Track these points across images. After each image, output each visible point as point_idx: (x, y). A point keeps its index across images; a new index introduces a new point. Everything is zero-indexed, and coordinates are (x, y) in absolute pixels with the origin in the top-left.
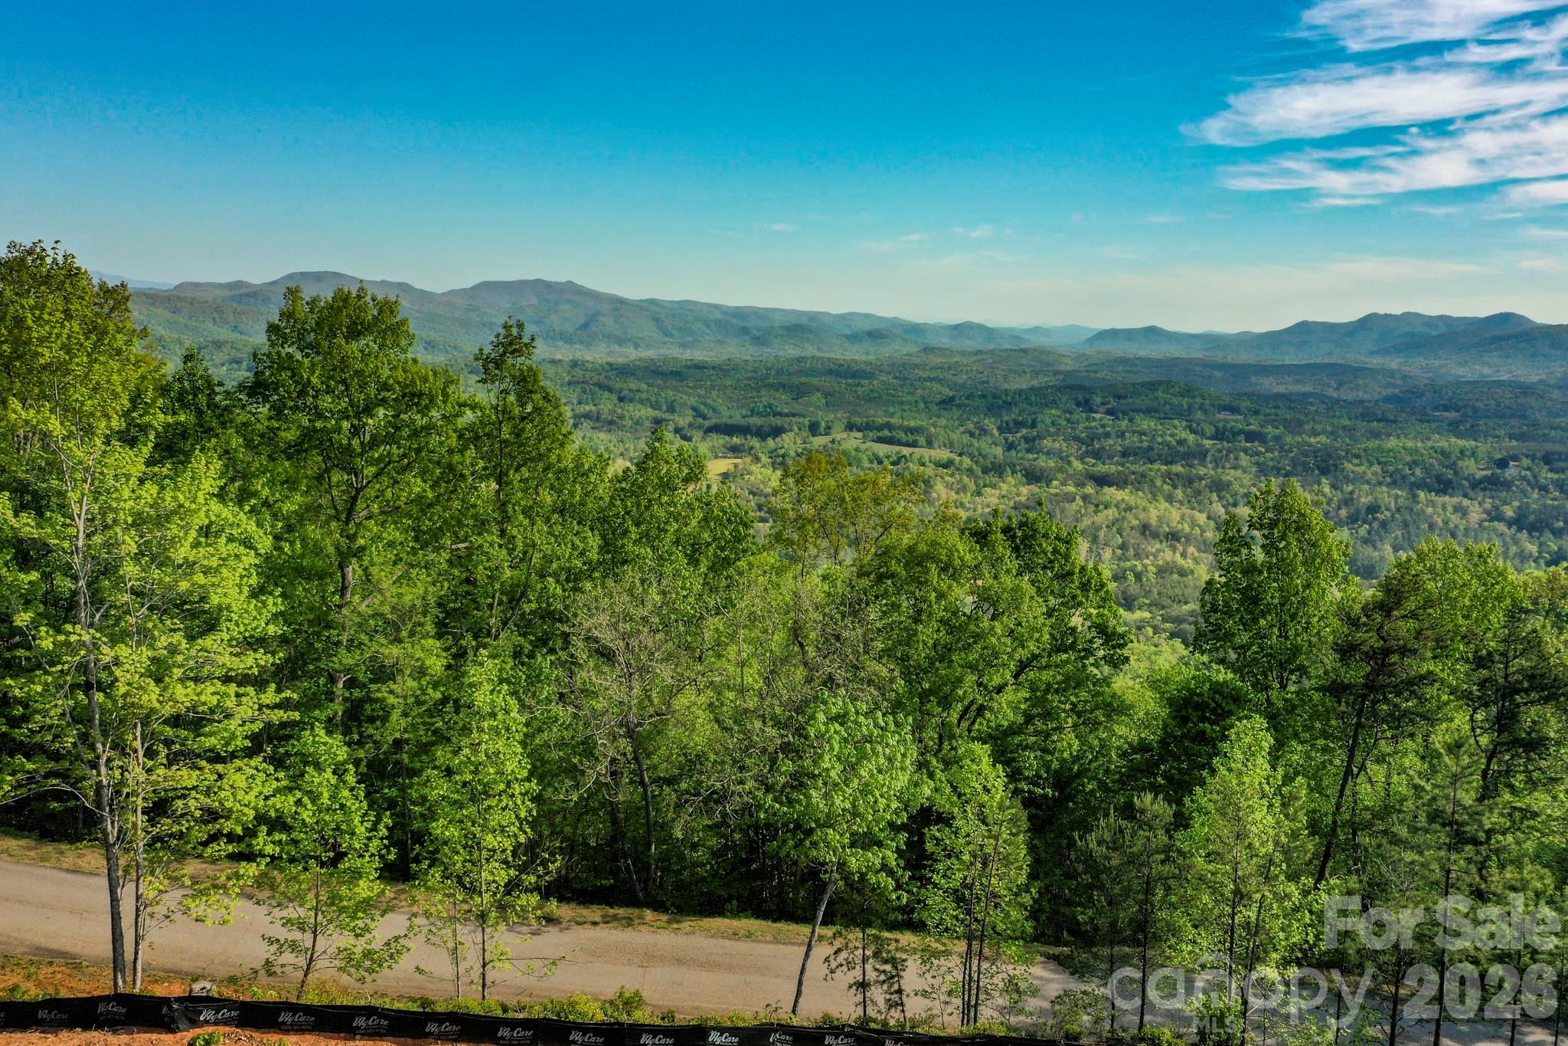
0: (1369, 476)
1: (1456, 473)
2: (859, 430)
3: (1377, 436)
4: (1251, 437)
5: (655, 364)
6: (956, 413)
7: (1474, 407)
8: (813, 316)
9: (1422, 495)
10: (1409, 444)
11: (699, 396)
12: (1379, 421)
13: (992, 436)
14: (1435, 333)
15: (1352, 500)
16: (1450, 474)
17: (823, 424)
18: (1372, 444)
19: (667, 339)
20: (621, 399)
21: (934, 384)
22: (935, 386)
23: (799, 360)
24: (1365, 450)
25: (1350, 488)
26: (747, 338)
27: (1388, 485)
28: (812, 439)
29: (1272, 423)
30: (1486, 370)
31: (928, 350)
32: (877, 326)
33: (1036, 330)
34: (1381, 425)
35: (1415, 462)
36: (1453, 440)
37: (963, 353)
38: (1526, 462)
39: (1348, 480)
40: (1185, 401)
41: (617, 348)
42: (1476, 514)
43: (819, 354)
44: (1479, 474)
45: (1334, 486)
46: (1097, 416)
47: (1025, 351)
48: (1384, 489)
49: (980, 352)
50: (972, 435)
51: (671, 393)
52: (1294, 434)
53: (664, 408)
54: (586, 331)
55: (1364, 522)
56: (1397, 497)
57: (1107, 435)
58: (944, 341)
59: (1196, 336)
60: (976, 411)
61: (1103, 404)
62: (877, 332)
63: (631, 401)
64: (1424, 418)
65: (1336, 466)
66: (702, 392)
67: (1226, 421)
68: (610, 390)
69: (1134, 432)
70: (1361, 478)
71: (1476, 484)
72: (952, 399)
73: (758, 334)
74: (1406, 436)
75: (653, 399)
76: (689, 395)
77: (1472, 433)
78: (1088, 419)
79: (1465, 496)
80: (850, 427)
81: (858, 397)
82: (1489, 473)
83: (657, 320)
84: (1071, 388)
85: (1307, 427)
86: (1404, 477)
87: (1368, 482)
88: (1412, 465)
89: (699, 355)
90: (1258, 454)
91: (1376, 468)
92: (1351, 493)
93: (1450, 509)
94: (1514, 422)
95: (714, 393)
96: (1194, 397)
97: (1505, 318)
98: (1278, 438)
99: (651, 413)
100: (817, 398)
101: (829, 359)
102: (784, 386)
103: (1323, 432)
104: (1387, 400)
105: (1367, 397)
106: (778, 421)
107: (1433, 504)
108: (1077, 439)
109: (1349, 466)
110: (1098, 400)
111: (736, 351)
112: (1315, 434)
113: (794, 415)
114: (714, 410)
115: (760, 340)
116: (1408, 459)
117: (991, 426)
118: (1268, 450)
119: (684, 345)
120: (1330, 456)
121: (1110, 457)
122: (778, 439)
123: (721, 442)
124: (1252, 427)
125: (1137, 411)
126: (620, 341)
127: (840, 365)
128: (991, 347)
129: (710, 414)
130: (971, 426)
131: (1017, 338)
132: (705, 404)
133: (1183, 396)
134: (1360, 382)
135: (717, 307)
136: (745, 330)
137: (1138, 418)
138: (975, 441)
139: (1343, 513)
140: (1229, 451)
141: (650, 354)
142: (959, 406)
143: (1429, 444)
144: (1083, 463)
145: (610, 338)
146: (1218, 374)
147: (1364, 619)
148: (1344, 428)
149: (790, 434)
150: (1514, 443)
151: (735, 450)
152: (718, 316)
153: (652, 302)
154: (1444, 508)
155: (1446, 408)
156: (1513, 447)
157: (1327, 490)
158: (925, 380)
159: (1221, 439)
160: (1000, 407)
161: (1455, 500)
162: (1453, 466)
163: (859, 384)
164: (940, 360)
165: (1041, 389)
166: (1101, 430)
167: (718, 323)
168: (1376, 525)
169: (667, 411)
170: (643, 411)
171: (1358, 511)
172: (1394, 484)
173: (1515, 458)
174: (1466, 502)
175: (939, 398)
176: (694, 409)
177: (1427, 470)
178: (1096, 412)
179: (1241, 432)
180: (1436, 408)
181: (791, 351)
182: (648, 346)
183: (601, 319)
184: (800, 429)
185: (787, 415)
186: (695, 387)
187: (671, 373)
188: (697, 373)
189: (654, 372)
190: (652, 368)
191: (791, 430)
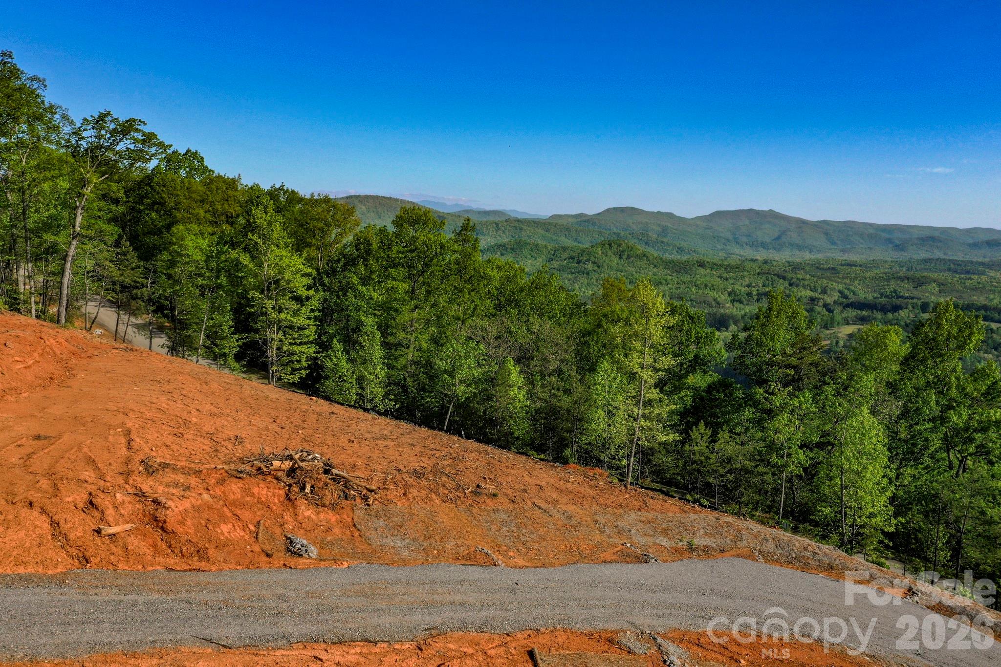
5: (819, 263)
8: (945, 230)
11: (845, 284)
17: (932, 305)
19: (833, 247)
20: (791, 285)
23: (927, 260)
26: (890, 246)
28: (922, 315)
32: (995, 237)
41: (797, 252)
43: (943, 257)
51: (825, 281)
53: (819, 290)
54: (778, 243)
62: (994, 241)
63: (797, 286)
66: (848, 281)
68: (784, 278)
73: (898, 242)
75: (812, 285)
76: (838, 283)
81: (963, 287)
83: (826, 234)
89: (853, 257)
95: (856, 282)
99: (809, 293)
100: (934, 287)
101: (950, 260)
102: (908, 279)
106: (899, 302)
111: (878, 253)
113: (912, 298)
114: (854, 293)
115: (900, 247)
119: (843, 251)
122: (896, 314)
123: (854, 314)
126: (800, 248)
127: (958, 264)
129: (851, 295)
132: (848, 289)
135: (871, 225)
136: (890, 241)
141: (820, 256)
145: (792, 245)
149: (906, 311)
151: (863, 320)
152: (871, 231)
153: (825, 222)
163: (969, 279)
167: (871, 236)
169: (821, 293)
170: (803, 293)
176: (840, 292)
181: (921, 254)
182: (819, 251)
183: (789, 233)
184: (913, 307)
185: (907, 298)
186: (844, 278)
187: (829, 268)
188: (847, 269)
189: (818, 268)
190: (817, 265)
191: (906, 308)
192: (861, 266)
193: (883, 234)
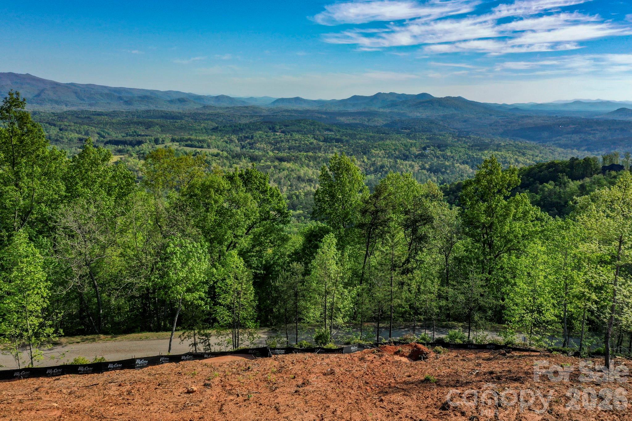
0: (380, 154)
1: (410, 153)
2: (177, 142)
3: (382, 139)
4: (338, 141)
5: (77, 113)
6: (219, 134)
7: (415, 128)
8: (152, 92)
9: (398, 161)
10: (394, 142)
11: (100, 128)
12: (383, 134)
13: (235, 143)
14: (401, 100)
15: (375, 164)
16: (407, 153)
17: (161, 139)
18: (380, 143)
19: (82, 102)
20: (61, 130)
21: (209, 121)
22: (210, 122)
23: (148, 111)
24: (379, 145)
25: (374, 159)
26: (122, 101)
27: (387, 158)
28: (156, 146)
29: (344, 135)
30: (418, 114)
31: (205, 107)
32: (182, 96)
33: (251, 98)
34: (384, 135)
35: (396, 149)
36: (408, 140)
37: (220, 108)
38: (432, 148)
39: (373, 156)
40: (312, 127)
41: (57, 106)
42: (417, 168)
43: (156, 109)
44: (417, 153)
45: (368, 159)
46: (278, 134)
47: (247, 107)
48: (386, 159)
49: (228, 108)
50: (227, 142)
51: (86, 127)
52: (353, 139)
53: (83, 133)
54: (39, 98)
55: (380, 172)
56: (390, 162)
57: (282, 141)
58: (212, 103)
59: (315, 101)
60: (227, 132)
61: (280, 129)
62: (183, 99)
63: (66, 130)
64: (399, 133)
65: (368, 151)
66: (102, 126)
67: (328, 134)
68: (55, 125)
69: (293, 140)
70: (377, 156)
71: (416, 157)
72: (217, 128)
73: (127, 100)
74: (392, 139)
75: (77, 129)
76: (95, 127)
77: (414, 138)
78: (274, 135)
79: (413, 161)
80: (173, 140)
81: (176, 127)
82: (420, 152)
83: (76, 93)
84: (267, 122)
85: (358, 137)
86: (392, 155)
87: (380, 157)
88: (395, 150)
89: (99, 109)
90: (340, 147)
91: (383, 151)
92: (374, 161)
93: (408, 166)
94: (428, 133)
95: (108, 126)
96: (315, 125)
97: (424, 95)
98: (347, 141)
99: (77, 136)
100: (157, 128)
101: (161, 111)
102: (141, 123)
103: (364, 138)
104: (386, 125)
105: (378, 125)
106: (140, 138)
107: (402, 164)
108: (270, 143)
109: (373, 151)
110: (278, 127)
111: (116, 107)
112: (361, 139)
113: (147, 136)
114: (108, 134)
115: (128, 102)
116: (393, 148)
117: (235, 139)
118: (344, 146)
119: (90, 105)
120: (366, 147)
121: (284, 150)
122: (140, 146)
123: (113, 148)
124: (338, 137)
125: (294, 131)
126: (57, 102)
127: (167, 114)
128: (233, 105)
129: (106, 135)
130: (226, 139)
131: (243, 102)
132: (104, 132)
133: (311, 125)
134: (376, 119)
136: (120, 98)
137: (294, 134)
138: (228, 145)
139: (372, 169)
140: (330, 146)
141: (74, 109)
142: (220, 131)
143: (400, 142)
144: (273, 153)
145: (52, 101)
146: (324, 116)
147: (370, 201)
148: (371, 137)
149: (146, 144)
150: (428, 141)
151: (120, 152)
152: (106, 91)
153: (72, 84)
154: (406, 166)
155: (406, 129)
156: (428, 143)
157: (366, 160)
158: (205, 120)
159: (326, 142)
160: (238, 131)
161: (410, 162)
162: (408, 150)
163: (175, 122)
164: (210, 112)
165: (254, 123)
166: (279, 139)
167: (107, 94)
168: (383, 173)
169: (85, 135)
170: (73, 135)
171: (377, 168)
172: (389, 157)
173: (429, 147)
174: (413, 163)
175: (211, 127)
176: (98, 134)
177: (400, 151)
178: (277, 132)
179: (334, 139)
180: (402, 129)
181: (143, 107)
182: (73, 105)
183: (47, 92)
184: (150, 142)
185: (143, 136)
186: (98, 124)
187: (85, 117)
188: (99, 118)
189: (77, 117)
190: (76, 115)
191: (146, 142)
192: (106, 115)
193: (116, 94)
